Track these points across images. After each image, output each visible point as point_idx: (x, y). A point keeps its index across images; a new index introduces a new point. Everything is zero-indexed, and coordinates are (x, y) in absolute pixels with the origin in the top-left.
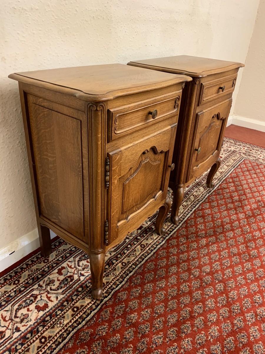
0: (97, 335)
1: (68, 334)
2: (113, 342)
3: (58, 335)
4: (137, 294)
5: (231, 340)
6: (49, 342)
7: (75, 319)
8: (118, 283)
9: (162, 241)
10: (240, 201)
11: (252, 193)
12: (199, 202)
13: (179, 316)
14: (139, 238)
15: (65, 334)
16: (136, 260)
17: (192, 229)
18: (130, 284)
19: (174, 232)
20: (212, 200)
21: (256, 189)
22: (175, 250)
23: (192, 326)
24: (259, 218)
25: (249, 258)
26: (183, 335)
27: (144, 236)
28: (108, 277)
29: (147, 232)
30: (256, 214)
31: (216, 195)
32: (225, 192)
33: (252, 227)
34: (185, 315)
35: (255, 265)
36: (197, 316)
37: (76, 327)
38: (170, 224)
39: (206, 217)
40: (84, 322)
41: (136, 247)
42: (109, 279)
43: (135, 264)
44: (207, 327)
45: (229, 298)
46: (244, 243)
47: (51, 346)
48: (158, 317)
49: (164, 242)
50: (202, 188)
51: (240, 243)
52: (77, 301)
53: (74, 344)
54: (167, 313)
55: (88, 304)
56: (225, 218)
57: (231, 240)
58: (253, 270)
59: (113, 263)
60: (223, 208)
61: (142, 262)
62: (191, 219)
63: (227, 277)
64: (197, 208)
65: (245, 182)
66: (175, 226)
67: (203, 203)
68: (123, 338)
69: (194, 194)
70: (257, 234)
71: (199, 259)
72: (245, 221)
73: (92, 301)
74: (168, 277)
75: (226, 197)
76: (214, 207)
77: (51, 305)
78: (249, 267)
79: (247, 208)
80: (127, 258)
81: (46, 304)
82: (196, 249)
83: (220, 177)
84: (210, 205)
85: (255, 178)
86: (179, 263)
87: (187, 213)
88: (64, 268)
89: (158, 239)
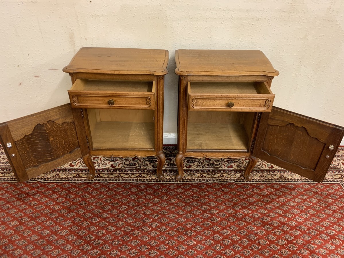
0: (69, 189)
1: (64, 180)
2: (69, 196)
3: (62, 178)
4: (103, 191)
5: (101, 243)
6: (57, 177)
7: (73, 178)
8: (104, 180)
9: (153, 182)
10: (251, 204)
11: (278, 207)
12: (216, 181)
13: (101, 214)
14: (146, 171)
15: (64, 179)
16: (127, 178)
17: (180, 190)
18: (108, 185)
19: (168, 183)
20: (229, 187)
21: (289, 208)
22: (151, 190)
23: (98, 222)
24: (242, 223)
25: (182, 232)
26: (90, 220)
27: (149, 172)
28: (105, 175)
29: (154, 171)
30: (244, 220)
31: (240, 186)
32: (252, 190)
33: (222, 222)
34: (104, 216)
35: (177, 237)
36: (106, 221)
37: (69, 181)
38: (174, 177)
39: (202, 192)
40: (73, 182)
41: (137, 173)
42: (104, 176)
43: (123, 180)
44: (102, 229)
45: (133, 232)
46: (196, 223)
47: (56, 179)
48: (94, 206)
49: (153, 183)
50: (238, 175)
51: (193, 221)
52: (83, 173)
53: (61, 185)
54: (99, 208)
55: (83, 178)
56: (214, 202)
57: (191, 215)
58: (170, 238)
59: (116, 171)
60: (227, 197)
61: (127, 182)
62: (191, 185)
63: (151, 225)
64: (207, 183)
65: (289, 197)
66: (175, 181)
67: (218, 184)
68: (74, 198)
69: (223, 174)
70: (216, 228)
71: (155, 205)
72: (224, 215)
73: (86, 178)
74: (126, 197)
75: (244, 193)
76: (220, 191)
77: (75, 167)
78: (172, 234)
79: (246, 211)
80: (125, 175)
81: (74, 165)
82: (162, 200)
83: (274, 179)
84: (221, 188)
85: (310, 202)
86: (141, 197)
87: (195, 180)
88: (98, 158)
89: (153, 179)
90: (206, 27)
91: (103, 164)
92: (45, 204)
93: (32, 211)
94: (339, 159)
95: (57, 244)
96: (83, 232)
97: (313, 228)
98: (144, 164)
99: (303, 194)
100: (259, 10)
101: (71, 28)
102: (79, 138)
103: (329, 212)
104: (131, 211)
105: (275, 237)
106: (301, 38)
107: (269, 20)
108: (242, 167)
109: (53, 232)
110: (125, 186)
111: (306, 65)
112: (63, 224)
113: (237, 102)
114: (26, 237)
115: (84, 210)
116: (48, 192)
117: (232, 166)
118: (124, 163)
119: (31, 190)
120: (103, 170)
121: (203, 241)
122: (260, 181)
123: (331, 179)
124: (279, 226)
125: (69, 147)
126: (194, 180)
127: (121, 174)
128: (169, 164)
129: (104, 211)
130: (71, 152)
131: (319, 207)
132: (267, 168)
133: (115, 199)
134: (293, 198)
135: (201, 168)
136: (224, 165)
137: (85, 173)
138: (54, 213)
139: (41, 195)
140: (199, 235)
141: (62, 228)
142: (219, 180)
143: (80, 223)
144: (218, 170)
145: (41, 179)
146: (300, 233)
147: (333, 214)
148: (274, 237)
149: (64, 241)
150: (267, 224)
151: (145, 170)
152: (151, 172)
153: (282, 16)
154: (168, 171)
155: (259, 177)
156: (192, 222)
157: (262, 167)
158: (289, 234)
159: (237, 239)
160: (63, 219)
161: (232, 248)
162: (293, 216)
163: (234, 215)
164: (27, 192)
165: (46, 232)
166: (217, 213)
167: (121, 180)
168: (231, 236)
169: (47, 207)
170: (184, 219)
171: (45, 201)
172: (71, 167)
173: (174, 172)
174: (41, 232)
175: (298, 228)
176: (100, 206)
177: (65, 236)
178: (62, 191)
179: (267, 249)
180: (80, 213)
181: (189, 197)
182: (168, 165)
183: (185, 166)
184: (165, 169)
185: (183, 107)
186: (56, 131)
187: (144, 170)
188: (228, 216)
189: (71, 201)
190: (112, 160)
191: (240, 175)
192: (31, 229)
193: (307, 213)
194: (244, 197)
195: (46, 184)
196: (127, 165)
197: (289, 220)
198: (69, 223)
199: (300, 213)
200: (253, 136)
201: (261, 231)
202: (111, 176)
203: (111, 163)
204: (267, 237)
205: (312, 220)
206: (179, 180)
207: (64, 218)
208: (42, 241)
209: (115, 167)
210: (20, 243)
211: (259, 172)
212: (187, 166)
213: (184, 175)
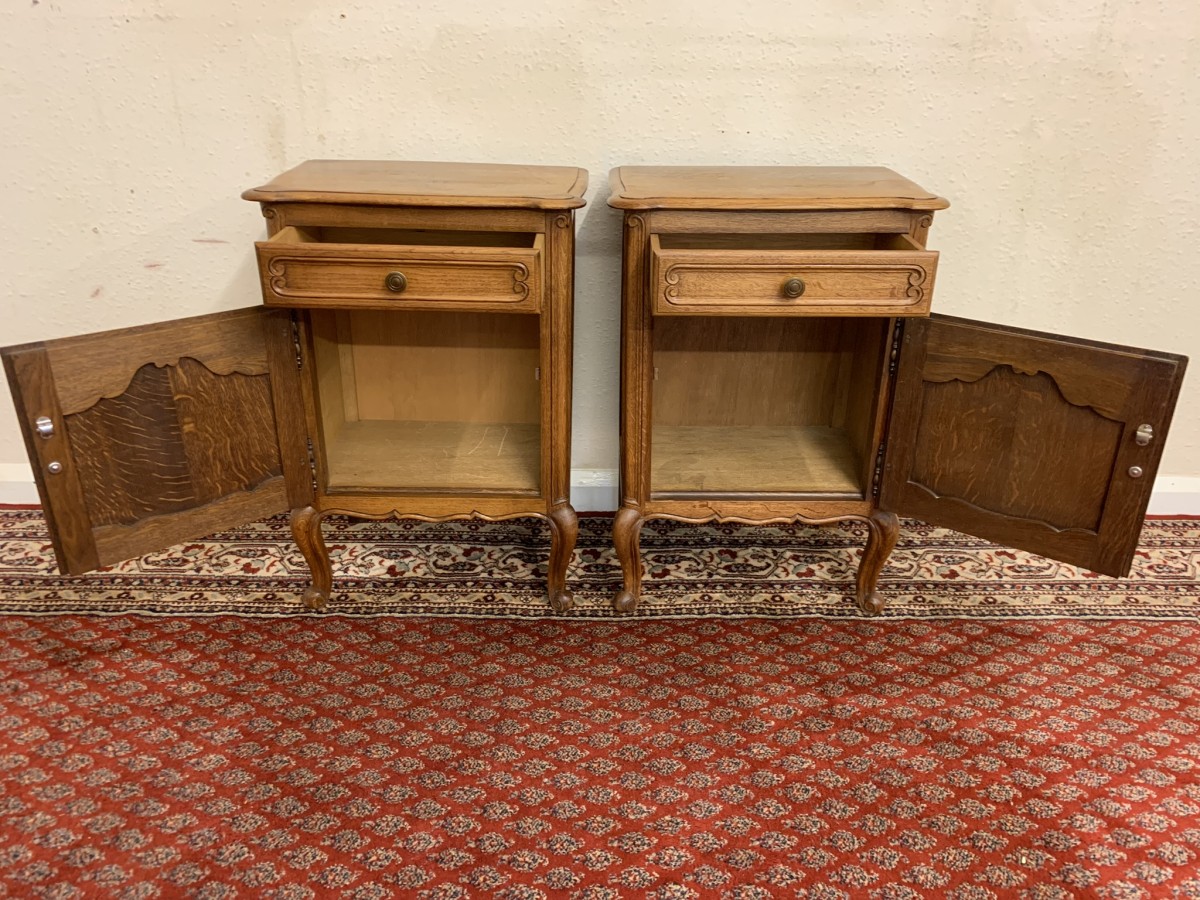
0: (239, 636)
1: (221, 611)
2: (236, 657)
3: (213, 604)
4: (356, 641)
5: (342, 793)
6: (196, 603)
7: (251, 605)
8: (362, 611)
9: (535, 615)
10: (882, 679)
11: (980, 690)
12: (758, 613)
13: (346, 707)
14: (509, 584)
15: (220, 608)
16: (442, 605)
17: (631, 640)
18: (374, 624)
19: (587, 618)
20: (803, 631)
21: (1021, 692)
22: (528, 640)
23: (334, 731)
24: (852, 737)
25: (636, 761)
26: (306, 726)
27: (521, 588)
28: (365, 596)
29: (539, 586)
30: (860, 726)
31: (843, 629)
32: (885, 641)
33: (783, 733)
34: (356, 713)
35: (619, 778)
36: (364, 730)
37: (238, 611)
38: (609, 604)
39: (708, 644)
40: (252, 615)
41: (477, 591)
42: (362, 598)
43: (427, 610)
44: (349, 752)
45: (458, 762)
46: (686, 736)
47: (191, 607)
48: (323, 684)
49: (535, 618)
50: (835, 597)
51: (677, 729)
52: (287, 591)
53: (208, 624)
54: (341, 690)
55: (290, 603)
56: (753, 674)
57: (670, 711)
58: (594, 779)
59: (405, 586)
60: (797, 659)
61: (442, 615)
62: (669, 625)
63: (524, 742)
64: (725, 619)
65: (1019, 661)
66: (611, 613)
67: (764, 621)
68: (251, 664)
69: (782, 595)
70: (762, 751)
71: (538, 682)
72: (789, 712)
73: (300, 604)
74: (437, 659)
75: (860, 648)
76: (773, 643)
77: (262, 573)
78: (602, 770)
79: (867, 701)
80: (435, 595)
81: (258, 569)
82: (566, 669)
83: (962, 608)
84: (773, 634)
85: (1095, 674)
86: (493, 659)
87: (684, 611)
88: (344, 548)
89: (536, 608)
90: (708, 98)
91: (362, 565)
92: (148, 678)
93: (99, 697)
94: (1186, 551)
95: (180, 797)
96: (278, 762)
97: (1111, 750)
98: (502, 565)
99: (1068, 651)
100: (874, 41)
101: (275, 101)
102: (282, 440)
103: (1167, 704)
104: (455, 701)
105: (976, 777)
106: (1018, 130)
107: (907, 72)
108: (850, 573)
109: (167, 762)
110: (433, 628)
111: (1040, 223)
112: (207, 738)
113: (814, 281)
114: (72, 775)
115: (287, 695)
116: (160, 646)
117: (811, 573)
118: (435, 563)
119: (103, 637)
120: (359, 583)
121: (715, 791)
122: (914, 615)
123: (1164, 609)
124: (987, 743)
125: (245, 467)
126: (679, 611)
127: (422, 595)
128: (590, 566)
129: (357, 700)
130: (250, 487)
131: (1127, 688)
132: (938, 578)
133: (397, 666)
134: (1032, 664)
135: (705, 578)
136: (785, 570)
137: (296, 590)
138: (177, 706)
139: (136, 652)
140: (698, 773)
141: (204, 749)
142: (767, 611)
143: (271, 736)
144: (763, 582)
145: (141, 607)
146: (1065, 767)
147: (1180, 709)
148: (971, 777)
149: (207, 788)
150: (945, 737)
151: (506, 581)
152: (527, 587)
153: (951, 60)
154: (587, 586)
155: (910, 602)
156: (674, 732)
157: (919, 573)
158: (1024, 768)
159: (839, 785)
160: (208, 722)
161: (820, 810)
162: (1036, 714)
163: (824, 711)
164: (89, 644)
165: (145, 761)
166: (761, 707)
167: (421, 610)
168: (816, 775)
169: (153, 687)
170: (644, 725)
171: (148, 669)
172: (247, 575)
173: (608, 588)
174: (127, 760)
175: (1058, 752)
176: (344, 686)
177: (211, 774)
178: (210, 640)
179: (949, 814)
180: (273, 704)
181: (661, 659)
182: (587, 568)
183: (647, 570)
184: (576, 579)
185: (636, 329)
186: (206, 400)
187: (502, 583)
188: (804, 716)
189: (242, 671)
190: (394, 553)
191: (841, 596)
192: (91, 751)
193: (1086, 706)
194: (860, 660)
195: (156, 620)
196: (445, 568)
197: (1024, 726)
198: (231, 734)
199: (1062, 708)
200: (877, 434)
201: (924, 760)
202: (386, 601)
203: (388, 563)
204: (946, 777)
205: (1105, 728)
206: (627, 612)
207: (211, 720)
208: (128, 787)
209: (403, 573)
210: (49, 792)
211: (907, 589)
212: (656, 572)
213: (645, 598)
